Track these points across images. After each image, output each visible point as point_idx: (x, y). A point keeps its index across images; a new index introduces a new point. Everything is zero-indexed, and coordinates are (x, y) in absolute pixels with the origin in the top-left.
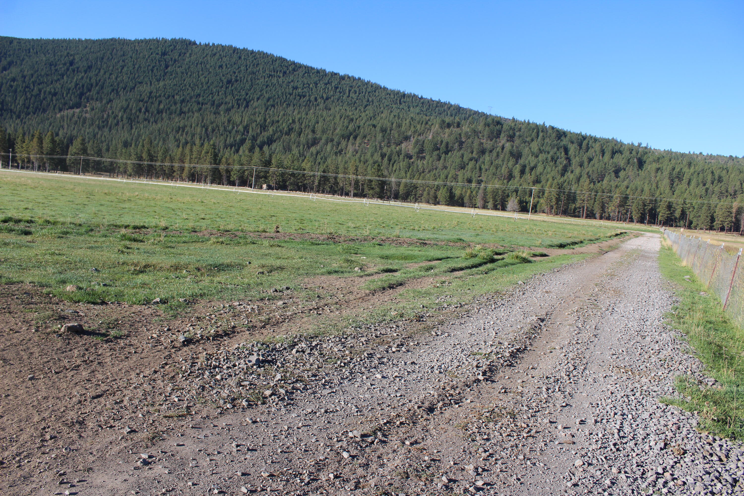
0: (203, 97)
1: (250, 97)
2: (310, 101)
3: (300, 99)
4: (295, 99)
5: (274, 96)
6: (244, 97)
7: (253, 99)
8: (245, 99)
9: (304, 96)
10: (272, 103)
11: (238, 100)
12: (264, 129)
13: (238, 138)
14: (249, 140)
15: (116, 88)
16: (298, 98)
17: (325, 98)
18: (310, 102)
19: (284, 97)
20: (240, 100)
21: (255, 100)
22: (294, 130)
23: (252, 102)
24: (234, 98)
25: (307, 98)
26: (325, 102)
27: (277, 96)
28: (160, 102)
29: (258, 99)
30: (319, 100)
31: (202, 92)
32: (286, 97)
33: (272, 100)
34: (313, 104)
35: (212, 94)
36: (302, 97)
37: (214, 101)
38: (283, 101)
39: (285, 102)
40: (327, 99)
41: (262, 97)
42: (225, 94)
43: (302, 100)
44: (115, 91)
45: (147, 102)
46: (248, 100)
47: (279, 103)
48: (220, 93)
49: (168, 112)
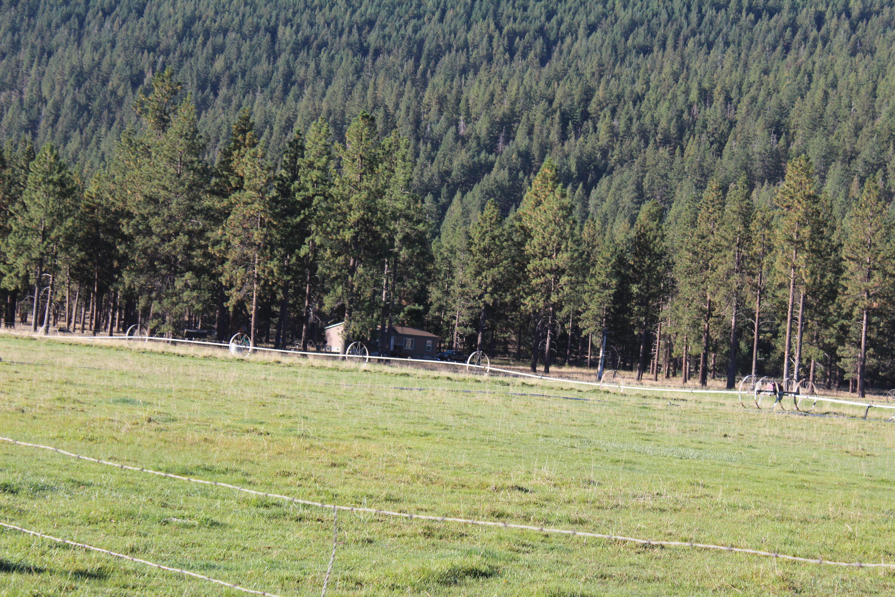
0: (384, 27)
1: (560, 23)
2: (794, 26)
3: (755, 22)
4: (736, 21)
5: (656, 14)
6: (537, 24)
7: (572, 31)
8: (541, 31)
9: (772, 12)
10: (640, 40)
11: (512, 35)
12: (577, 127)
13: (456, 163)
14: (502, 167)
15: (80, 10)
16: (746, 19)
17: (855, 13)
18: (794, 33)
19: (694, 17)
20: (522, 35)
21: (581, 32)
22: (698, 127)
23: (568, 40)
24: (499, 27)
25: (785, 17)
26: (854, 28)
27: (664, 16)
28: (219, 50)
29: (592, 28)
30: (831, 23)
31: (383, 13)
32: (701, 17)
33: (642, 30)
34: (805, 38)
35: (419, 17)
36: (765, 16)
37: (421, 43)
38: (685, 31)
39: (694, 34)
40: (865, 15)
41: (605, 24)
42: (469, 15)
43: (763, 24)
44: (74, 22)
45: (167, 52)
46: (552, 37)
47: (670, 42)
48: (450, 14)
49: (240, 82)
